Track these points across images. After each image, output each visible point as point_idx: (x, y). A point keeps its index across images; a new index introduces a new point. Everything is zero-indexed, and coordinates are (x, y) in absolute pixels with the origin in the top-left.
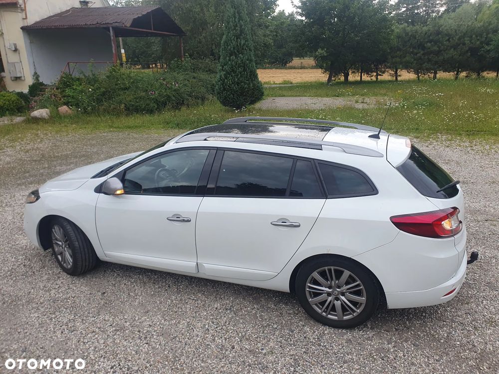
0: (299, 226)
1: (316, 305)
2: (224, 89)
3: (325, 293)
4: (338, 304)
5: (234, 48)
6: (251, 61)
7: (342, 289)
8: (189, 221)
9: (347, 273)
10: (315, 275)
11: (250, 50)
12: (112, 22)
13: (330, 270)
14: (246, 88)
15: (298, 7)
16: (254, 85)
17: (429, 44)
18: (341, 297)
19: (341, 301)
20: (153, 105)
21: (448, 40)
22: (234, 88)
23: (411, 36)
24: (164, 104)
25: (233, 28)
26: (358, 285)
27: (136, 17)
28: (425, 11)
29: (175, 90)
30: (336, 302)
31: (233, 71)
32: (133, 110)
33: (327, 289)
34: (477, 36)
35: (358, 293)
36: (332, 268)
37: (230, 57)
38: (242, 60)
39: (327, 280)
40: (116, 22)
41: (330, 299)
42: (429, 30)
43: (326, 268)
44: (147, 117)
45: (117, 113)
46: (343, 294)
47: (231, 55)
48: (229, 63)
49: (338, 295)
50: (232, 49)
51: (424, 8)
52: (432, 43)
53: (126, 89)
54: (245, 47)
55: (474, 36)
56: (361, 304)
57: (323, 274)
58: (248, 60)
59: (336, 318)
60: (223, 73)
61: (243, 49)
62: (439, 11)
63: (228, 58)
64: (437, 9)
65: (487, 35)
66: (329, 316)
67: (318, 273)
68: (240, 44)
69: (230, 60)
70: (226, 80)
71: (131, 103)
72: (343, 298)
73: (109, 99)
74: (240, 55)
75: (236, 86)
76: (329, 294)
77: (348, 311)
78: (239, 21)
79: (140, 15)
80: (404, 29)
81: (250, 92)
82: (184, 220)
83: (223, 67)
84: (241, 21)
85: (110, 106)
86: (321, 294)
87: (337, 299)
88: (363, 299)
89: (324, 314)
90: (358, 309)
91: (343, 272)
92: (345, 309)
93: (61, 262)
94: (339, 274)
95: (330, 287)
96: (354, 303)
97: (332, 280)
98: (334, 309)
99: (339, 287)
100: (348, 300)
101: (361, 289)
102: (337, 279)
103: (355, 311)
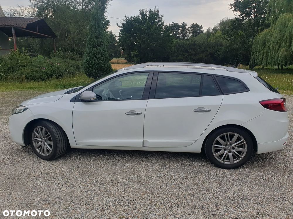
0: (210, 111)
1: (217, 157)
2: (90, 67)
3: (223, 149)
4: (230, 154)
5: (95, 43)
6: (105, 51)
7: (233, 145)
8: (140, 114)
9: (236, 135)
10: (218, 139)
11: (105, 45)
12: (13, 24)
13: (227, 135)
14: (103, 67)
15: (121, 27)
16: (107, 65)
17: (190, 50)
19: (232, 153)
20: (44, 75)
21: (200, 49)
22: (96, 66)
23: (181, 45)
24: (52, 76)
25: (94, 32)
26: (243, 142)
27: (29, 23)
28: (182, 36)
29: (57, 68)
31: (95, 56)
32: (31, 78)
33: (225, 147)
34: (213, 47)
35: (241, 146)
36: (228, 133)
37: (93, 48)
38: (100, 51)
39: (225, 141)
40: (16, 25)
41: (226, 152)
42: (190, 43)
43: (225, 134)
44: (41, 83)
45: (21, 81)
46: (233, 148)
47: (93, 47)
48: (92, 51)
49: (230, 149)
50: (94, 43)
51: (182, 34)
52: (192, 50)
53: (24, 66)
54: (102, 43)
55: (211, 47)
56: (244, 152)
57: (223, 138)
58: (103, 50)
59: (229, 163)
60: (88, 58)
61: (100, 44)
62: (189, 36)
63: (91, 49)
64: (188, 35)
65: (217, 47)
66: (225, 163)
67: (220, 137)
68: (99, 41)
69: (93, 50)
70: (91, 62)
71: (29, 74)
72: (234, 151)
73: (13, 71)
74: (99, 47)
75: (97, 65)
76: (225, 150)
77: (236, 158)
78: (98, 28)
79: (31, 22)
80: (177, 42)
81: (105, 69)
82: (137, 113)
83: (88, 54)
84: (99, 28)
85: (14, 76)
86: (221, 150)
87: (230, 152)
88: (245, 150)
89: (223, 162)
90: (242, 155)
91: (234, 135)
92: (234, 157)
93: (40, 153)
94: (232, 136)
95: (226, 145)
96: (240, 152)
97: (228, 140)
98: (228, 158)
99: (231, 144)
100: (236, 151)
101: (244, 144)
102: (231, 140)
103: (240, 157)
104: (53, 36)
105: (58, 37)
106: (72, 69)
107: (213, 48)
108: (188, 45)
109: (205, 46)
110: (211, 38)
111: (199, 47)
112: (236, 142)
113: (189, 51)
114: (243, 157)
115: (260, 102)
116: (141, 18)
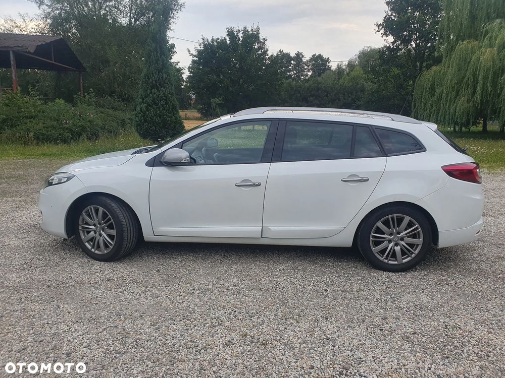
0: (367, 180)
1: (377, 253)
2: (145, 121)
3: (386, 240)
4: (398, 249)
5: (156, 81)
6: (172, 95)
7: (402, 234)
8: (259, 185)
9: (407, 219)
10: (379, 224)
11: (172, 85)
12: (12, 46)
13: (392, 219)
14: (168, 121)
15: (195, 56)
16: (176, 119)
17: (312, 98)
18: (401, 242)
19: (400, 246)
20: (67, 134)
21: (327, 96)
22: (157, 120)
23: (296, 90)
24: (79, 135)
25: (154, 62)
26: (417, 228)
27: (40, 44)
28: (296, 74)
29: (89, 121)
30: (396, 248)
31: (155, 103)
32: (42, 139)
33: (389, 237)
34: (348, 94)
35: (414, 236)
36: (395, 215)
37: (151, 90)
38: (164, 94)
39: (389, 227)
40: (18, 46)
41: (391, 245)
42: (310, 86)
43: (390, 216)
44: (61, 147)
45: (26, 143)
46: (402, 239)
47: (152, 88)
48: (151, 95)
49: (398, 241)
50: (154, 82)
51: (295, 72)
52: (314, 97)
53: (31, 117)
54: (167, 81)
55: (346, 93)
56: (418, 245)
57: (386, 223)
58: (169, 94)
59: (396, 263)
60: (144, 106)
61: (165, 83)
62: (307, 75)
63: (149, 91)
64: (305, 73)
65: (356, 93)
66: (390, 262)
67: (382, 222)
68: (162, 78)
69: (151, 93)
70: (147, 113)
71: (41, 132)
72: (403, 243)
73: (12, 126)
74: (162, 88)
75: (158, 118)
76: (390, 241)
77: (407, 254)
78: (161, 56)
79: (44, 43)
80: (289, 83)
81: (172, 125)
82: (254, 184)
83: (143, 99)
84: (163, 56)
85: (14, 135)
86: (383, 242)
87: (397, 245)
88: (420, 241)
89: (386, 261)
90: (415, 250)
91: (404, 218)
92: (403, 253)
93: (92, 249)
94: (400, 220)
95: (391, 235)
96: (412, 245)
97: (394, 227)
98: (394, 255)
99: (399, 233)
100: (406, 244)
101: (418, 232)
102: (398, 226)
103: (413, 253)
104: (79, 67)
105: (88, 70)
106: (115, 124)
107: (350, 95)
108: (308, 89)
109: (336, 91)
110: (344, 78)
111: (326, 94)
112: (406, 229)
113: (308, 99)
114: (416, 252)
115: (442, 167)
116: (228, 42)
